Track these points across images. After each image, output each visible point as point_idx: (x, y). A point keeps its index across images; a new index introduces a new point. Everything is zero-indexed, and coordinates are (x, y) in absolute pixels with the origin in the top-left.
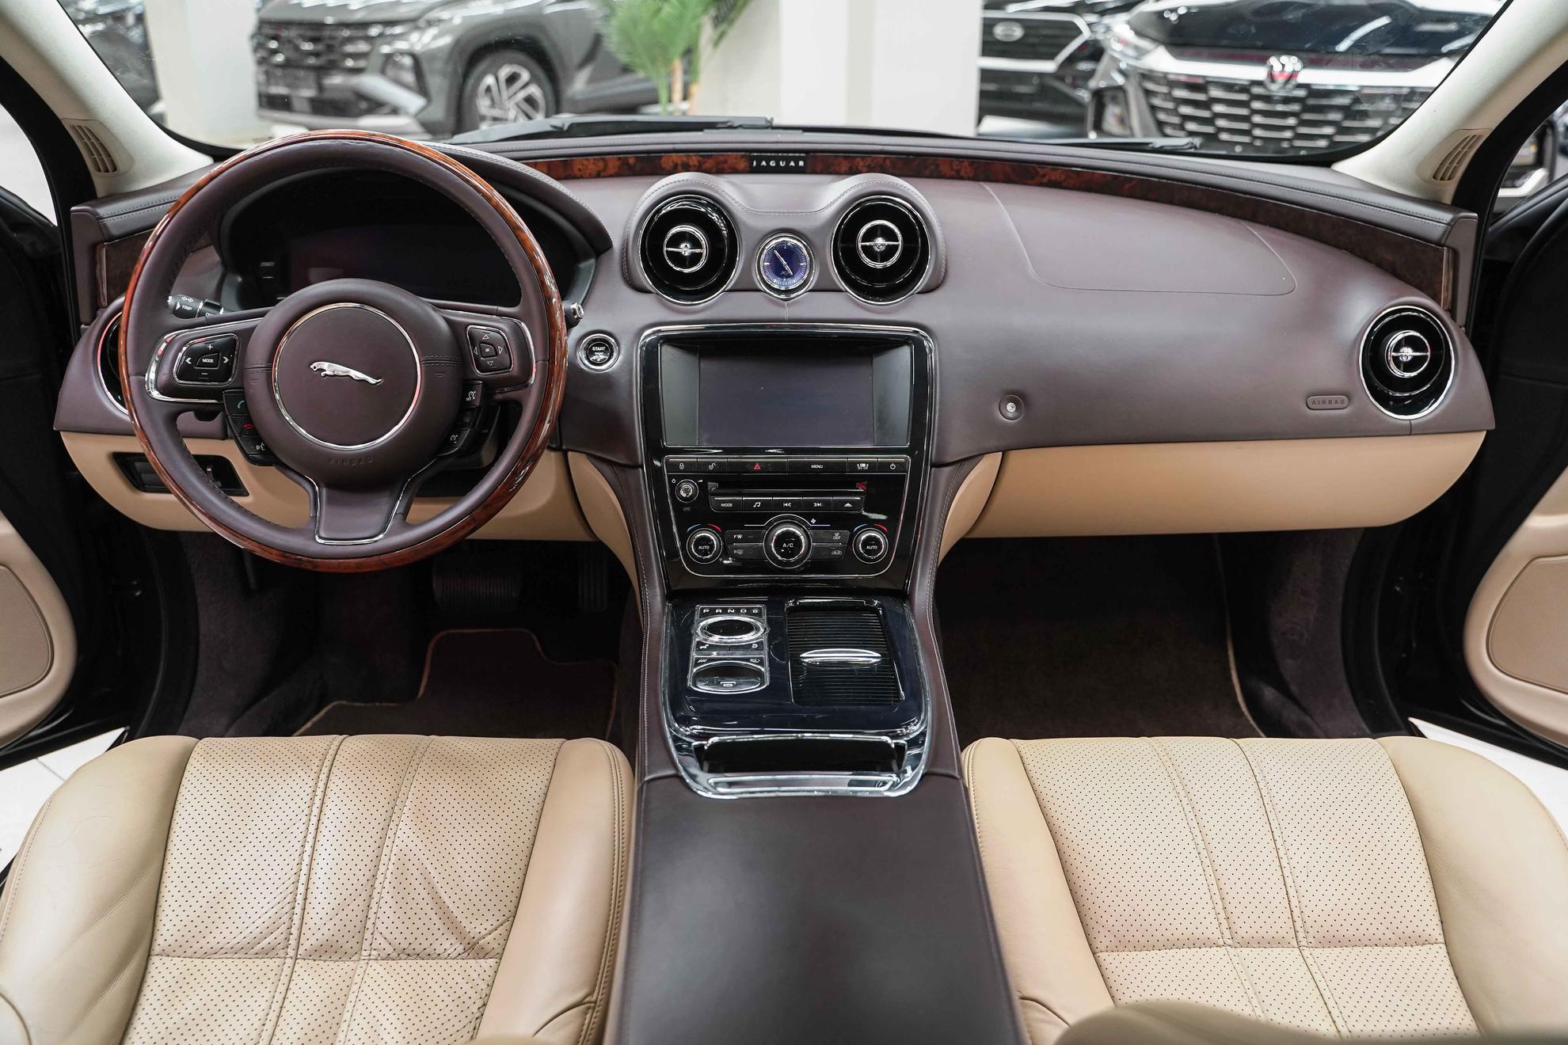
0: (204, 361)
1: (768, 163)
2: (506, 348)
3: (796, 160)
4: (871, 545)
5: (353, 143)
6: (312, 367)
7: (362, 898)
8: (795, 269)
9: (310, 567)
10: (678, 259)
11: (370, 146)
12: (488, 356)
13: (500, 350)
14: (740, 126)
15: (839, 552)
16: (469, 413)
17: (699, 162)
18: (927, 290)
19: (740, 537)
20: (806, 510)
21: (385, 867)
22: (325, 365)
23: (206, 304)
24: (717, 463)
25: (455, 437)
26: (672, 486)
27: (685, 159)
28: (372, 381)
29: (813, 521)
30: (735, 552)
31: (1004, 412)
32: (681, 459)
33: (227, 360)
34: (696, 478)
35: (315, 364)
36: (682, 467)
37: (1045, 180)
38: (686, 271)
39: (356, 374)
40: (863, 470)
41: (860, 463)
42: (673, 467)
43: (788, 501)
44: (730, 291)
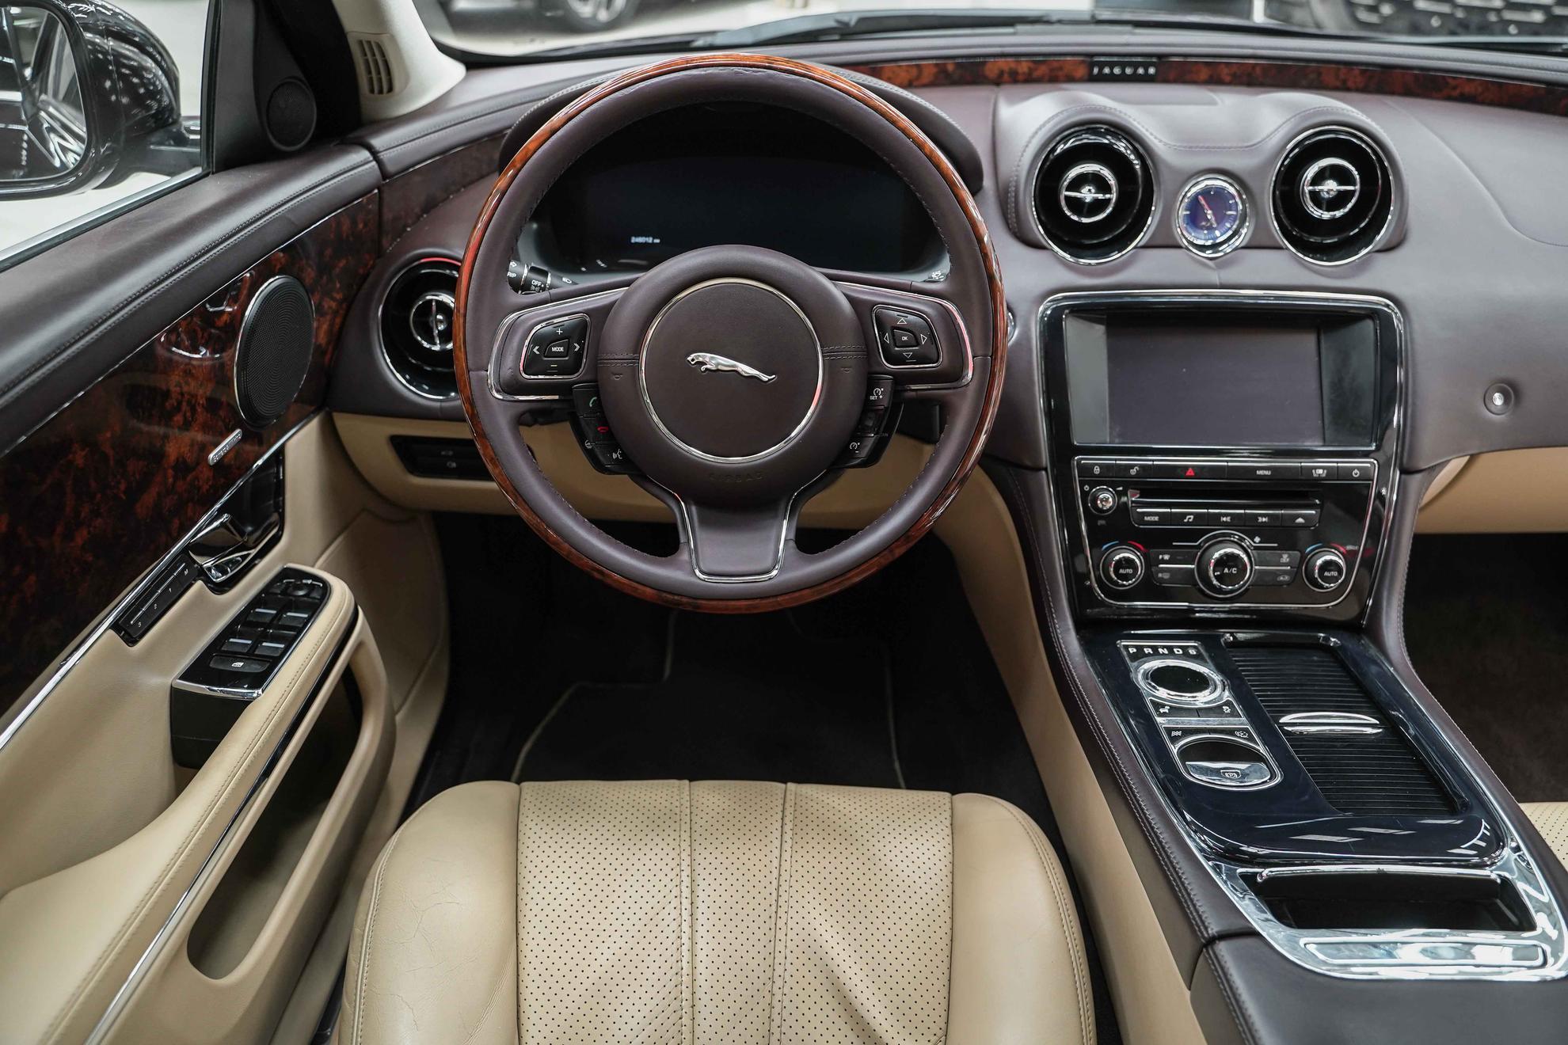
0: (554, 349)
1: (1112, 70)
2: (932, 337)
3: (1146, 66)
4: (1329, 571)
5: (749, 72)
6: (689, 359)
7: (761, 1006)
8: (1221, 218)
9: (690, 609)
10: (1076, 205)
11: (770, 76)
12: (906, 345)
13: (924, 339)
14: (1060, 22)
15: (1287, 578)
16: (872, 415)
17: (1030, 69)
18: (1388, 249)
19: (1167, 557)
20: (1248, 527)
21: (782, 968)
22: (706, 357)
23: (533, 270)
24: (1141, 466)
25: (855, 445)
26: (1085, 494)
27: (1013, 65)
28: (765, 378)
29: (1257, 539)
30: (1160, 575)
31: (1488, 406)
32: (1097, 462)
33: (578, 347)
34: (1113, 485)
35: (693, 356)
36: (1097, 470)
37: (1456, 93)
38: (1085, 220)
39: (745, 369)
40: (1319, 478)
41: (1316, 468)
42: (1086, 471)
43: (1226, 514)
44: (1145, 247)
